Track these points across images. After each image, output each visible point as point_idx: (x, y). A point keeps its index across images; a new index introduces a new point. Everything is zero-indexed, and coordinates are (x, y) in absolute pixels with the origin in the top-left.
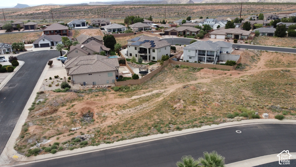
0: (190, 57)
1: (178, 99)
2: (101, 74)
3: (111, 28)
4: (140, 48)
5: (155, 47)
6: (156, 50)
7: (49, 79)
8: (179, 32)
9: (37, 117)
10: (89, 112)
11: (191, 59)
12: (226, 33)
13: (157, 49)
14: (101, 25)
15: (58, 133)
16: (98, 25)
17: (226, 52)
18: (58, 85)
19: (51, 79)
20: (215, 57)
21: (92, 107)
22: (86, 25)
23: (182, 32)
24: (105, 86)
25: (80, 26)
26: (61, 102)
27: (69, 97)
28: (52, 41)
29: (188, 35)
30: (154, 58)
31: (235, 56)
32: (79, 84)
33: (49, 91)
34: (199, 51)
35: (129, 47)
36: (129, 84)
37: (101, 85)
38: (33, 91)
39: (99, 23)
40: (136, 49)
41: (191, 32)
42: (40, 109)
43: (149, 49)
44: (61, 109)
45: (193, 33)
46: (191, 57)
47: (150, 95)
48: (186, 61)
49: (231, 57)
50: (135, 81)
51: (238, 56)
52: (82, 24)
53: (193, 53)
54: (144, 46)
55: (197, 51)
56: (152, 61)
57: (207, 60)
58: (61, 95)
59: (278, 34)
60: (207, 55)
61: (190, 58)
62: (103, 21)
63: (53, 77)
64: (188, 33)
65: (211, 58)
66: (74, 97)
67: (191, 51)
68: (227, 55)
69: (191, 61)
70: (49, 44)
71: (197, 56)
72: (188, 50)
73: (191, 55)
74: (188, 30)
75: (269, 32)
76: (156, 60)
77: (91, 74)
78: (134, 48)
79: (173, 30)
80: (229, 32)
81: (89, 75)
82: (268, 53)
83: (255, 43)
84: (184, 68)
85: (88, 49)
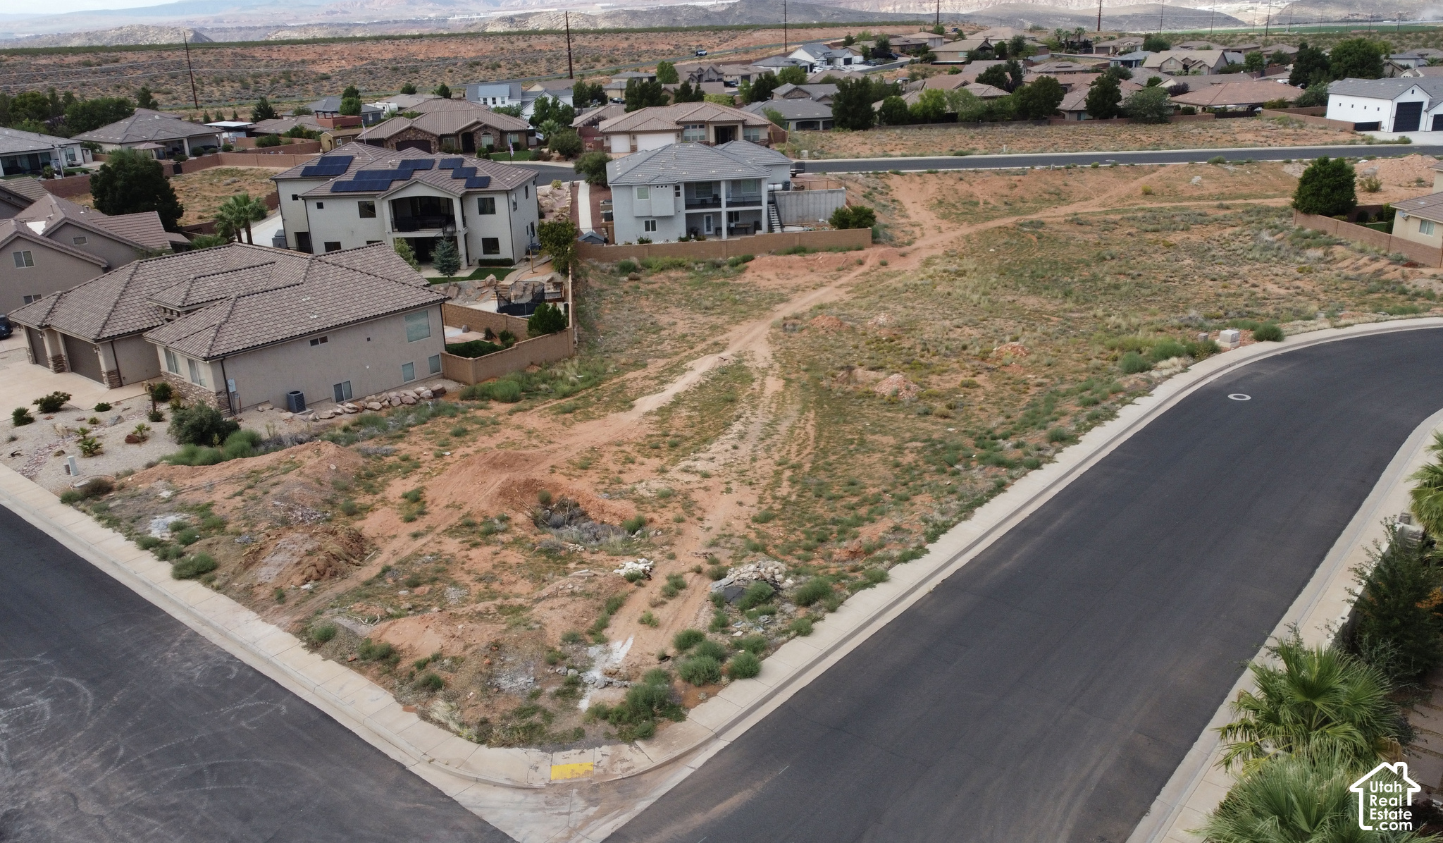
0: (647, 223)
5: (491, 188)
11: (654, 229)
13: (507, 192)
17: (779, 186)
20: (764, 207)
24: (411, 394)
29: (491, 149)
30: (491, 244)
31: (829, 195)
34: (688, 185)
35: (320, 206)
37: (392, 394)
40: (368, 211)
43: (462, 200)
45: (512, 139)
46: (654, 223)
48: (636, 243)
51: (840, 195)
53: (665, 203)
54: (426, 185)
55: (682, 191)
56: (485, 262)
57: (729, 228)
60: (728, 205)
61: (647, 229)
65: (737, 213)
67: (653, 191)
68: (795, 197)
69: (657, 238)
71: (684, 212)
72: (635, 190)
73: (656, 213)
74: (485, 127)
77: (324, 340)
78: (352, 208)
79: (410, 128)
80: (691, 118)
81: (314, 342)
82: (906, 177)
83: (815, 153)
84: (662, 269)
85: (87, 236)
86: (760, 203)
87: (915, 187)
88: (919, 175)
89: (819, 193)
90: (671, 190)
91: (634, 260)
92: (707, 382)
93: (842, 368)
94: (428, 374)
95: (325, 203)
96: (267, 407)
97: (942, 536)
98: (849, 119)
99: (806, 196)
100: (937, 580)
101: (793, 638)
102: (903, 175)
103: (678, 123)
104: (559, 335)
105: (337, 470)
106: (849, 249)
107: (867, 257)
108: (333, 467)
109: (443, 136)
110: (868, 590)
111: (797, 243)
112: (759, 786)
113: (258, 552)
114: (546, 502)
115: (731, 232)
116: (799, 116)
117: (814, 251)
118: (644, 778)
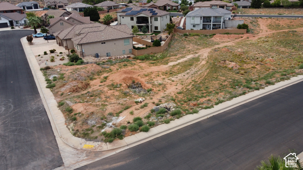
0: (193, 25)
2: (117, 42)
4: (138, 18)
5: (157, 15)
6: (159, 18)
7: (43, 54)
9: (69, 95)
11: (195, 27)
13: (160, 16)
17: (228, 19)
19: (45, 54)
20: (222, 23)
23: (162, 6)
25: (32, 9)
28: (11, 20)
30: (156, 28)
31: (239, 21)
33: (56, 66)
34: (204, 17)
35: (123, 18)
36: (151, 52)
40: (132, 19)
41: (172, 6)
43: (151, 17)
45: (174, 8)
46: (195, 25)
49: (235, 23)
50: (157, 49)
51: (242, 21)
53: (198, 21)
54: (144, 14)
55: (202, 18)
56: (154, 32)
60: (213, 22)
61: (193, 27)
64: (169, 8)
65: (215, 24)
67: (195, 18)
69: (195, 29)
70: (7, 23)
71: (202, 23)
72: (191, 18)
73: (196, 23)
74: (169, 5)
76: (159, 30)
77: (105, 43)
78: (129, 18)
79: (153, 5)
80: (214, 4)
81: (102, 43)
82: (263, 19)
83: (242, 13)
84: (193, 36)
85: (75, 21)
86: (221, 22)
87: (264, 21)
88: (266, 19)
89: (237, 21)
90: (199, 18)
91: (187, 33)
92: (188, 60)
93: (223, 60)
94: (129, 53)
95: (124, 17)
96: (90, 56)
97: (220, 104)
98: (255, 6)
99: (233, 21)
100: (212, 115)
101: (163, 123)
102: (262, 18)
103: (211, 5)
104: (159, 47)
105: (94, 70)
106: (240, 34)
107: (244, 36)
108: (93, 69)
109: (160, 7)
110: (191, 114)
111: (227, 32)
112: (128, 161)
113: (65, 85)
114: (134, 82)
115: (213, 28)
116: (243, 5)
117: (231, 34)
118: (103, 152)
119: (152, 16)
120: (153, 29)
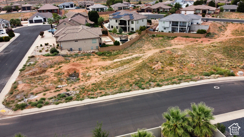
0: (164, 28)
1: (156, 61)
2: (86, 41)
3: (95, 7)
4: (120, 20)
5: (133, 19)
6: (134, 22)
7: (40, 46)
8: (154, 9)
9: (27, 77)
10: (75, 72)
12: (195, 9)
13: (135, 20)
14: (86, 6)
15: (45, 89)
16: (84, 6)
17: (196, 23)
18: (48, 51)
19: (41, 46)
21: (78, 68)
22: (74, 7)
23: (156, 9)
24: (89, 51)
25: (69, 7)
26: (50, 65)
27: (57, 60)
28: (45, 17)
29: (161, 12)
30: (133, 29)
32: (66, 50)
33: (39, 55)
36: (111, 49)
37: (86, 51)
38: (25, 56)
39: (85, 4)
41: (164, 9)
42: (30, 70)
44: (49, 70)
45: (166, 10)
46: (165, 28)
47: (131, 59)
49: (201, 27)
50: (116, 47)
52: (70, 5)
54: (123, 18)
55: (171, 23)
56: (131, 32)
57: (179, 31)
58: (49, 59)
59: (240, 10)
60: (180, 26)
62: (88, 3)
63: (43, 45)
64: (161, 10)
66: (61, 60)
67: (165, 22)
68: (197, 26)
71: (171, 27)
72: (163, 22)
73: (166, 26)
74: (161, 8)
75: (231, 8)
76: (134, 31)
77: (77, 41)
78: (115, 21)
79: (149, 7)
80: (198, 8)
81: (75, 41)
82: (234, 24)
83: (221, 17)
86: (186, 26)
87: (233, 26)
88: (237, 24)
89: (203, 26)
94: (96, 49)
95: (112, 20)
101: (54, 104)
102: (233, 23)
106: (197, 38)
107: (199, 40)
111: (187, 35)
112: (12, 123)
117: (190, 37)
119: (130, 20)
120: (131, 30)
